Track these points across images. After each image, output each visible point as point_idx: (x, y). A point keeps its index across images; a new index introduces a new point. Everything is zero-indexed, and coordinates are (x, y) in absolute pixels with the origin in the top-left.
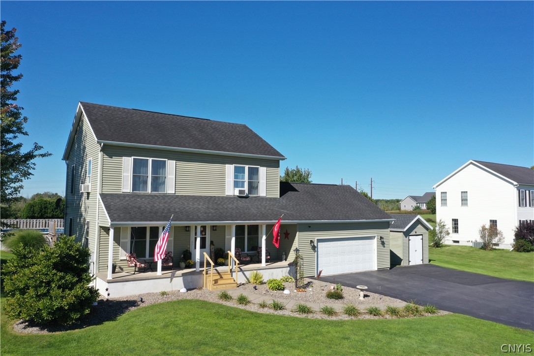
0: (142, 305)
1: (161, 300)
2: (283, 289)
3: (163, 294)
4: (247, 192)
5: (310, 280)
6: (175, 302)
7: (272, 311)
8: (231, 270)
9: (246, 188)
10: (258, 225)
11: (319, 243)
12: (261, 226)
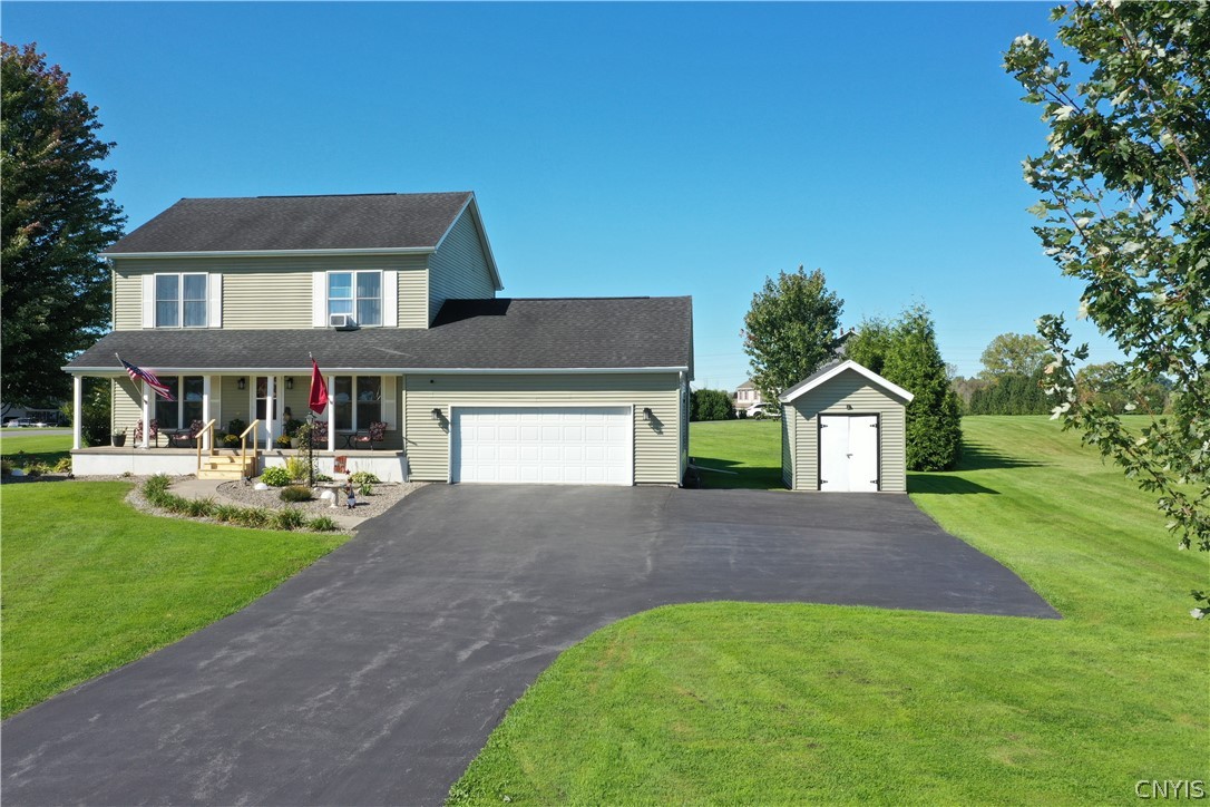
3: (127, 475)
4: (354, 319)
8: (260, 452)
9: (353, 313)
10: (379, 377)
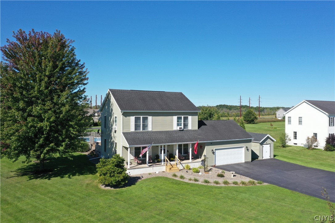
0: (143, 179)
1: (149, 177)
2: (199, 172)
3: (150, 174)
4: (183, 128)
5: (211, 167)
6: (155, 178)
7: (194, 182)
8: (176, 163)
9: (182, 126)
11: (216, 151)
12: (189, 144)
